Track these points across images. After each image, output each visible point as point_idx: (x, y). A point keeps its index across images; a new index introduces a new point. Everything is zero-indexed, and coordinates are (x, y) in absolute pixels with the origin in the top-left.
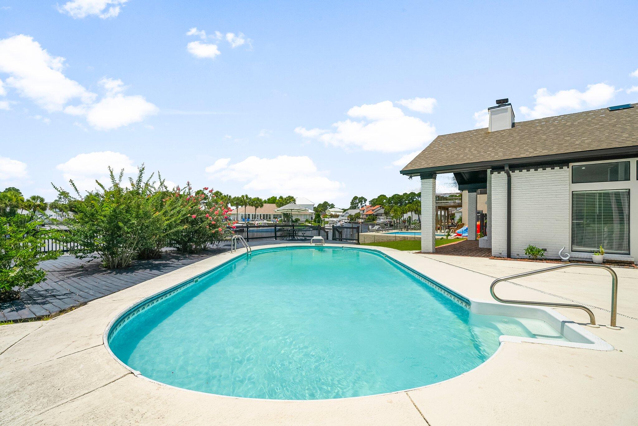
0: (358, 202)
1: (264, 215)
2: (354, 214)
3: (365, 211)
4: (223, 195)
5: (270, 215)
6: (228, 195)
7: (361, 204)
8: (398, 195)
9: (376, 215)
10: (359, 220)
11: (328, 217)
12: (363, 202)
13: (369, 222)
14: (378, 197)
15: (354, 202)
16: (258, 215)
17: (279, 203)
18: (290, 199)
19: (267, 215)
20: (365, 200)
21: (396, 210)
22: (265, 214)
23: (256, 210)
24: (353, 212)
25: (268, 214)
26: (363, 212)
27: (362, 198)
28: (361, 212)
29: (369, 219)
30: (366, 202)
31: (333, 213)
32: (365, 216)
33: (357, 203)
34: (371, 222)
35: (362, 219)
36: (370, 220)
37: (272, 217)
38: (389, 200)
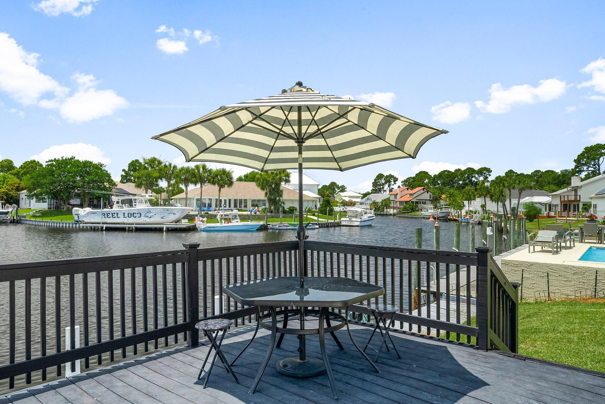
0: (383, 182)
1: (235, 201)
2: (380, 201)
3: (398, 197)
4: (163, 165)
5: (246, 201)
6: (170, 165)
7: (389, 186)
8: (449, 172)
9: (417, 203)
10: (389, 210)
11: (339, 204)
12: (392, 183)
13: (405, 213)
14: (416, 175)
15: (378, 182)
16: (225, 201)
17: (261, 180)
18: (280, 173)
19: (241, 201)
20: (396, 180)
21: (452, 195)
22: (238, 198)
23: (220, 191)
24: (379, 198)
25: (243, 198)
26: (396, 197)
27: (391, 176)
28: (392, 198)
29: (405, 209)
30: (397, 182)
31: (347, 199)
32: (398, 203)
33: (383, 184)
34: (410, 214)
35: (394, 208)
36: (408, 210)
37: (249, 204)
38: (434, 179)
